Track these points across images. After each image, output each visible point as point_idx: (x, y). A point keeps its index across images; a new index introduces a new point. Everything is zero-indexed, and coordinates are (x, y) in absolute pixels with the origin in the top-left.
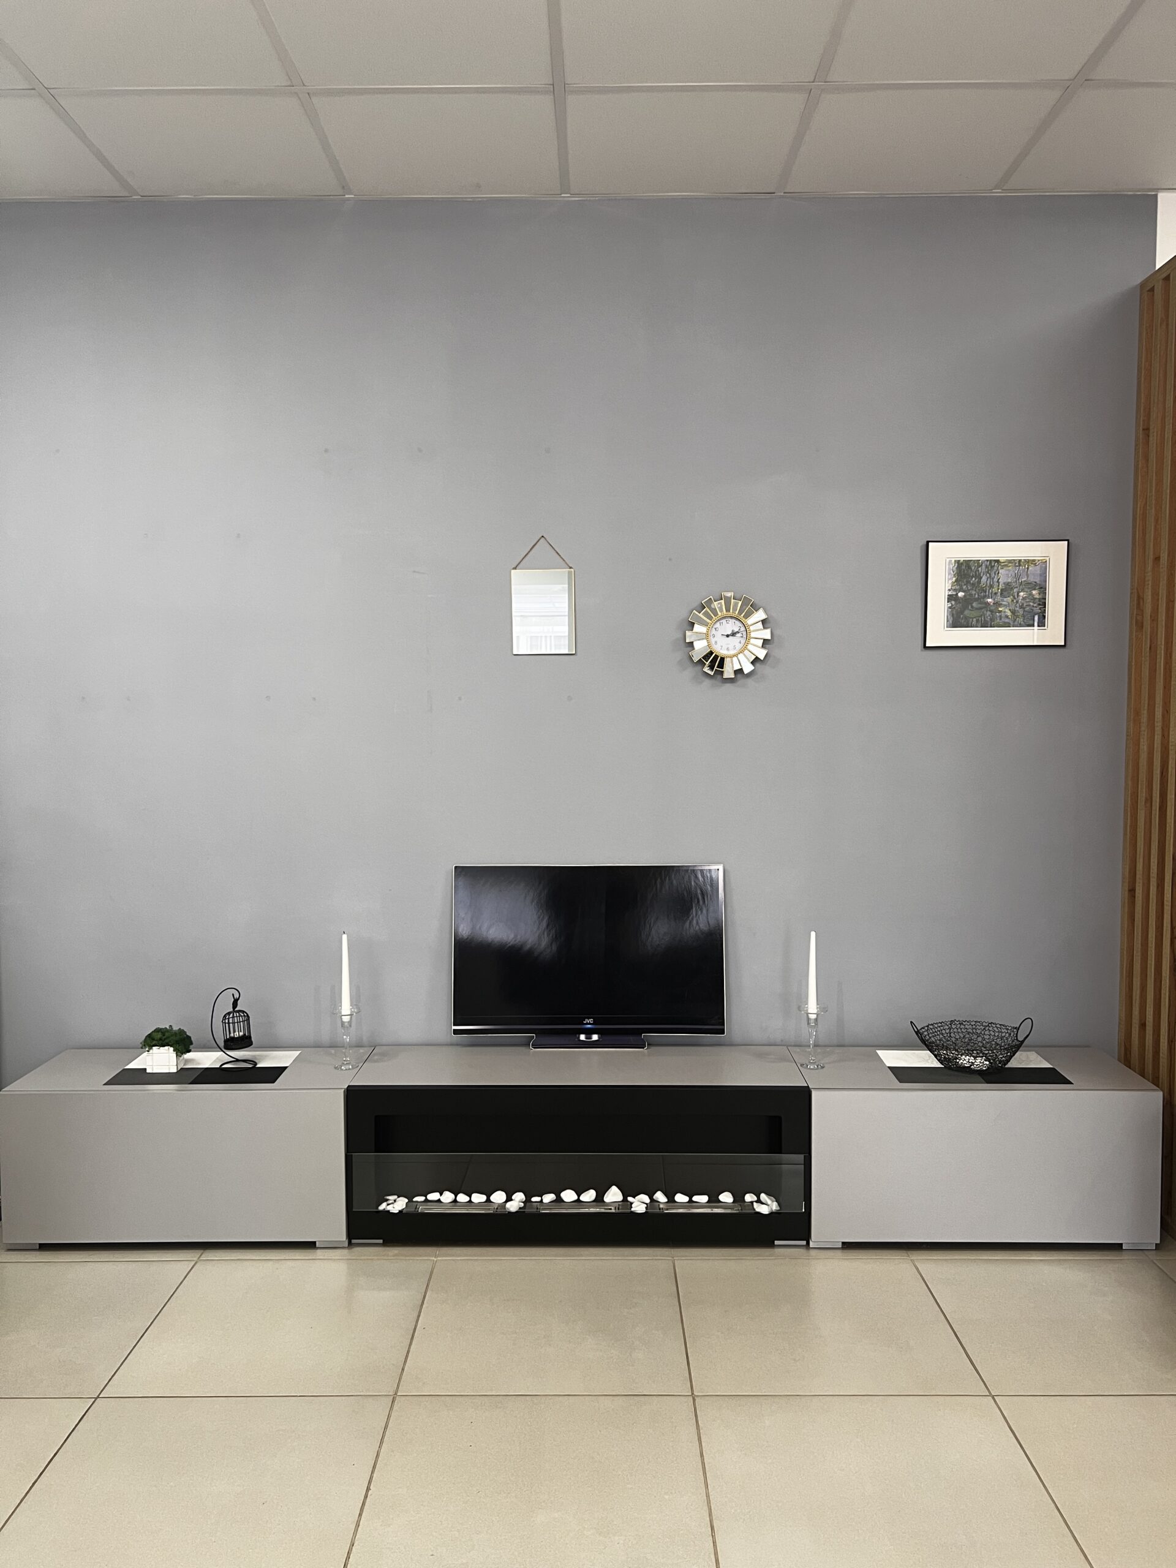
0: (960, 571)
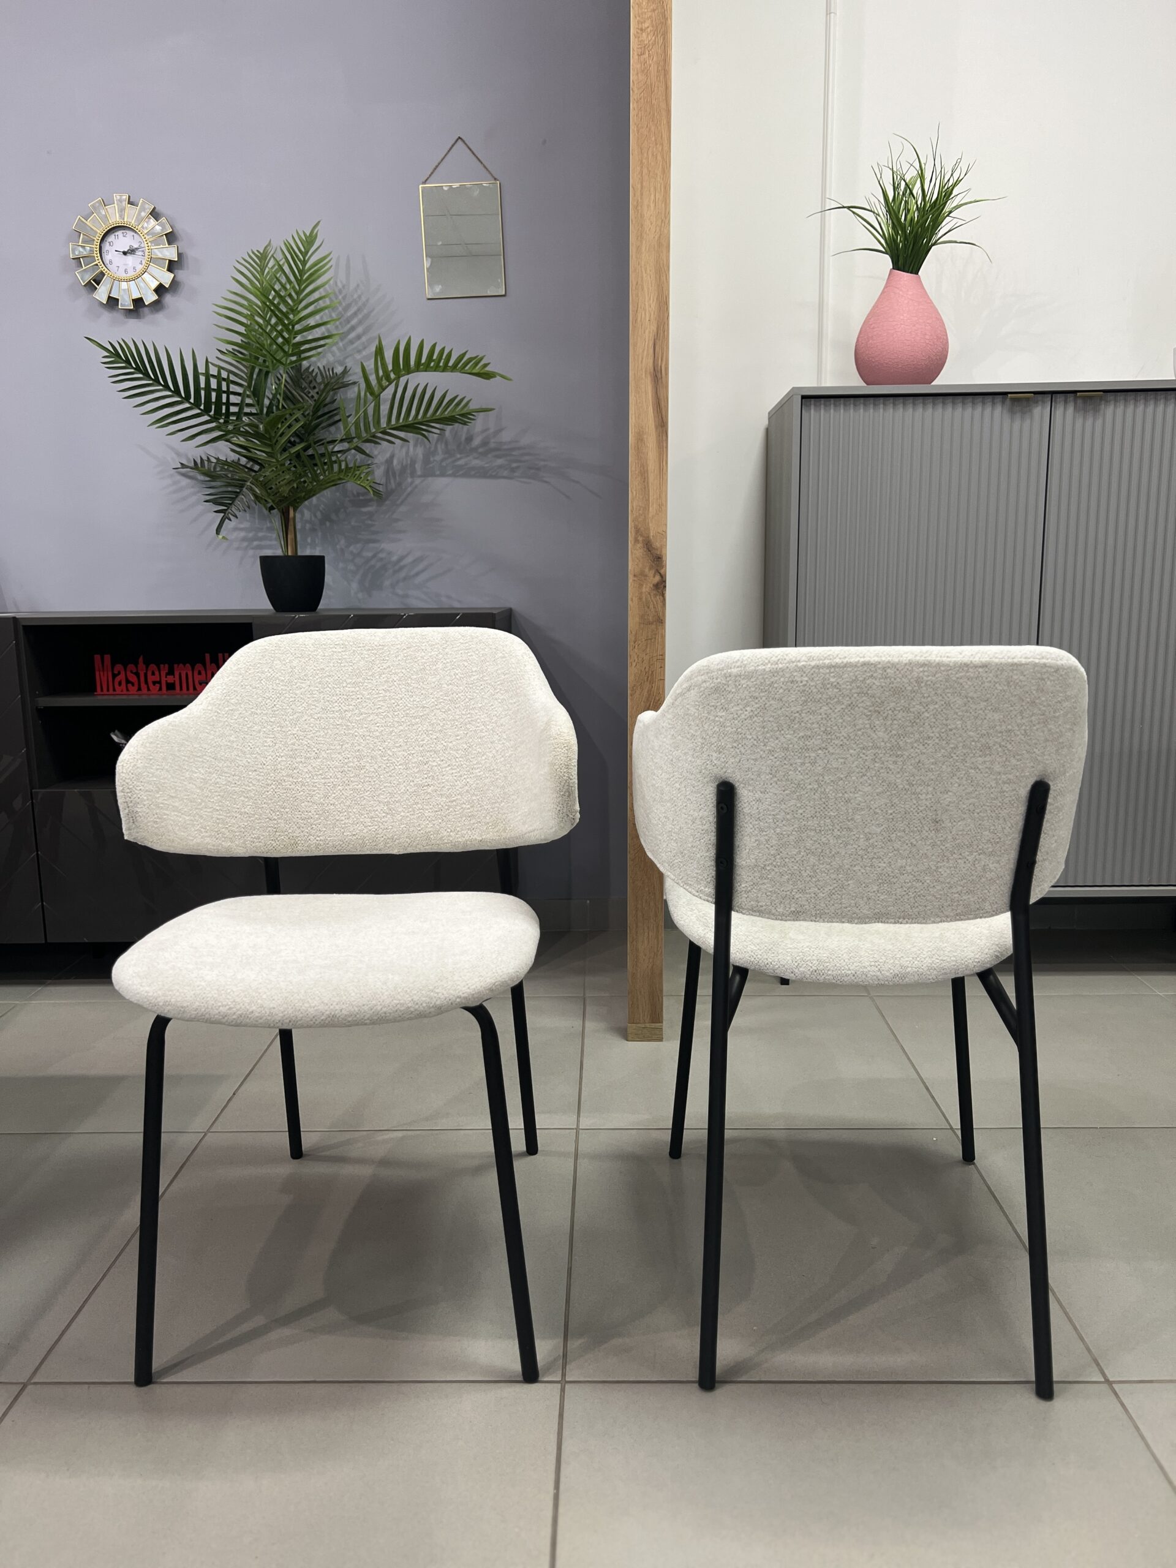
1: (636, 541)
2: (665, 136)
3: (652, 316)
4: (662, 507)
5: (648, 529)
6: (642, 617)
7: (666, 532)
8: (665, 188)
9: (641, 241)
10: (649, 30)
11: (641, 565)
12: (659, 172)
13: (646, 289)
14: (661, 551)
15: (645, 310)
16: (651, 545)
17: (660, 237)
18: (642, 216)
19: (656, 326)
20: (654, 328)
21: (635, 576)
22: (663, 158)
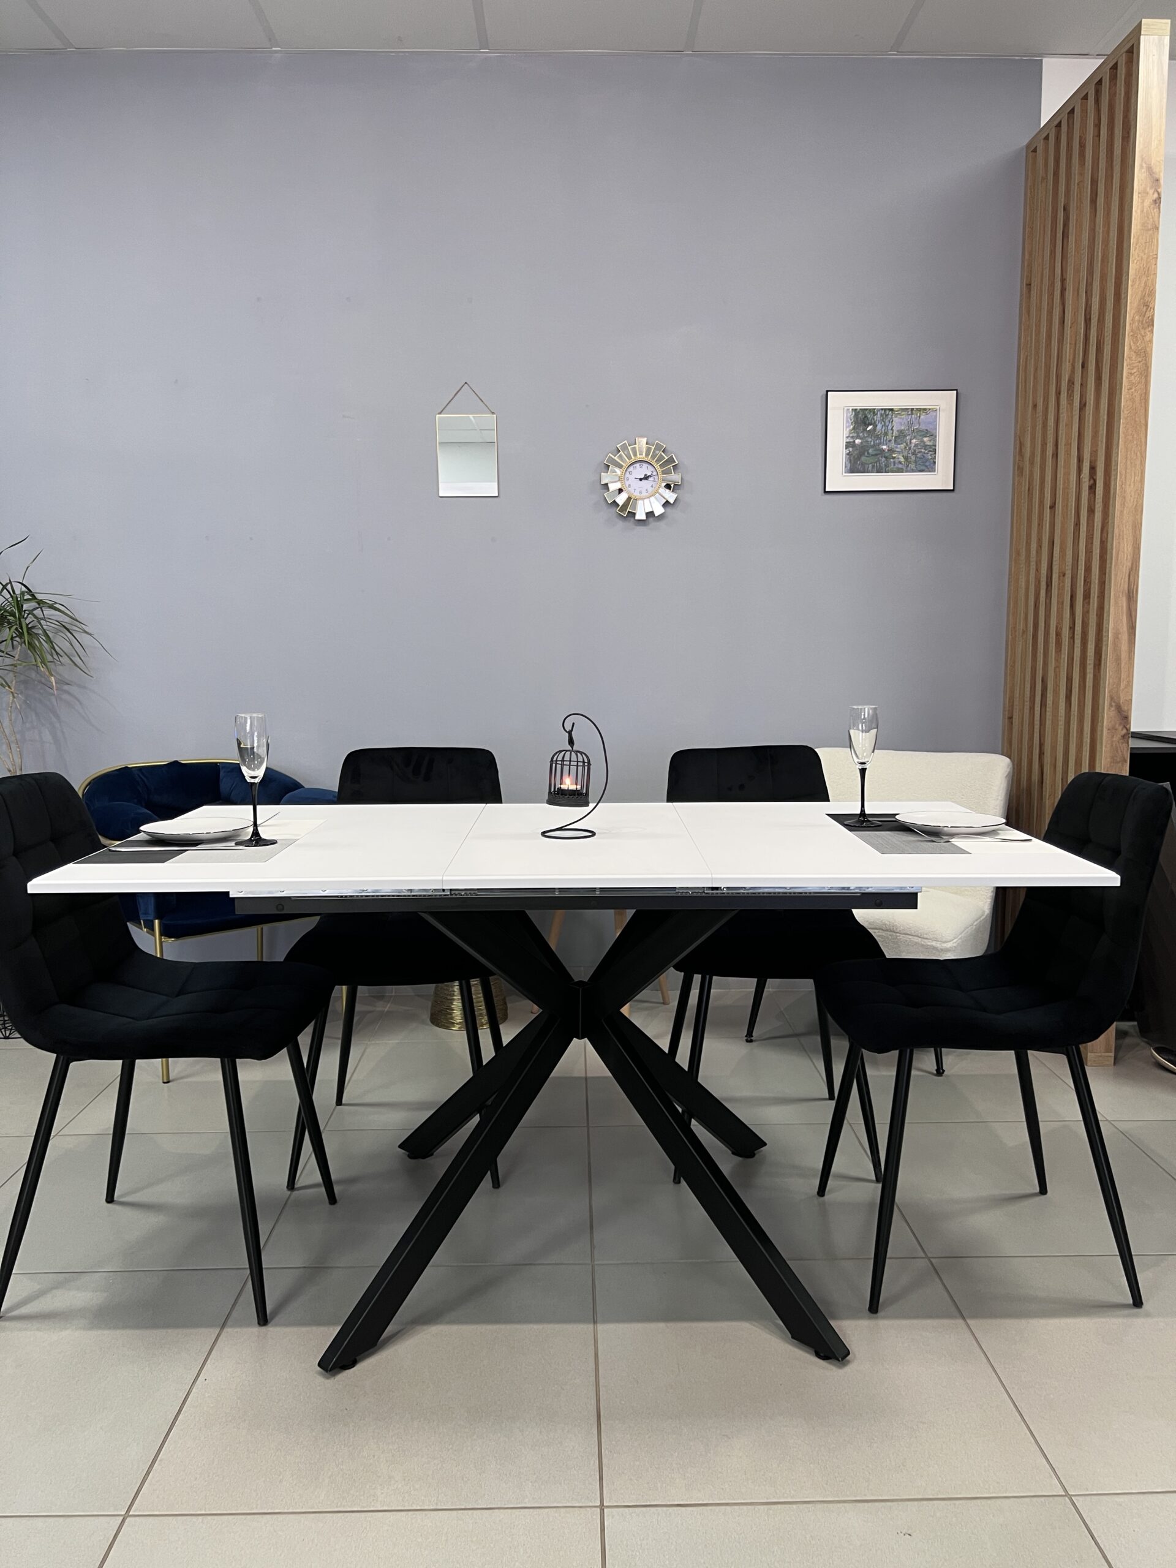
0: (857, 419)
1: (1111, 705)
2: (1143, 440)
3: (1129, 557)
4: (1130, 684)
5: (1119, 698)
6: (1112, 758)
7: (1131, 700)
8: (1142, 473)
9: (1124, 508)
10: (1135, 374)
11: (1113, 722)
12: (1138, 462)
13: (1125, 540)
14: (1128, 713)
15: (1124, 552)
16: (1121, 709)
17: (1136, 506)
18: (1125, 492)
19: (1131, 562)
20: (1129, 564)
21: (1109, 730)
22: (1141, 454)
